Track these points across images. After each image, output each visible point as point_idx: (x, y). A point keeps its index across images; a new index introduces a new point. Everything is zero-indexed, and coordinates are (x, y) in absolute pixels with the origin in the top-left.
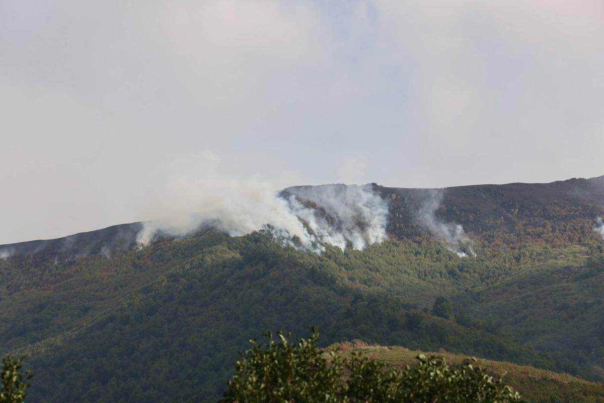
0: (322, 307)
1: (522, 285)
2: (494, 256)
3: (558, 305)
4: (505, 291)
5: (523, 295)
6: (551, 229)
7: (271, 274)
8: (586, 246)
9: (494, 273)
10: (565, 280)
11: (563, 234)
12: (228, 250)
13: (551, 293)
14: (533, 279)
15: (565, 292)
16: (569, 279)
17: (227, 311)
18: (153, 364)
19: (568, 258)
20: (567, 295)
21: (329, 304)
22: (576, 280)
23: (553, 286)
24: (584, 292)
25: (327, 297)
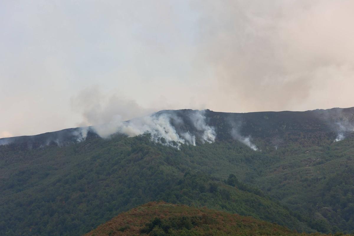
0: (169, 178)
1: (285, 168)
2: (271, 151)
3: (302, 179)
4: (275, 170)
5: (284, 173)
6: (303, 137)
7: (145, 159)
8: (321, 147)
9: (270, 160)
10: (308, 165)
11: (309, 140)
12: (125, 145)
13: (300, 172)
14: (291, 164)
15: (307, 172)
16: (311, 164)
17: (120, 178)
18: (78, 206)
19: (311, 153)
20: (308, 173)
21: (174, 176)
22: (314, 165)
23: (301, 168)
24: (317, 172)
25: (173, 172)
